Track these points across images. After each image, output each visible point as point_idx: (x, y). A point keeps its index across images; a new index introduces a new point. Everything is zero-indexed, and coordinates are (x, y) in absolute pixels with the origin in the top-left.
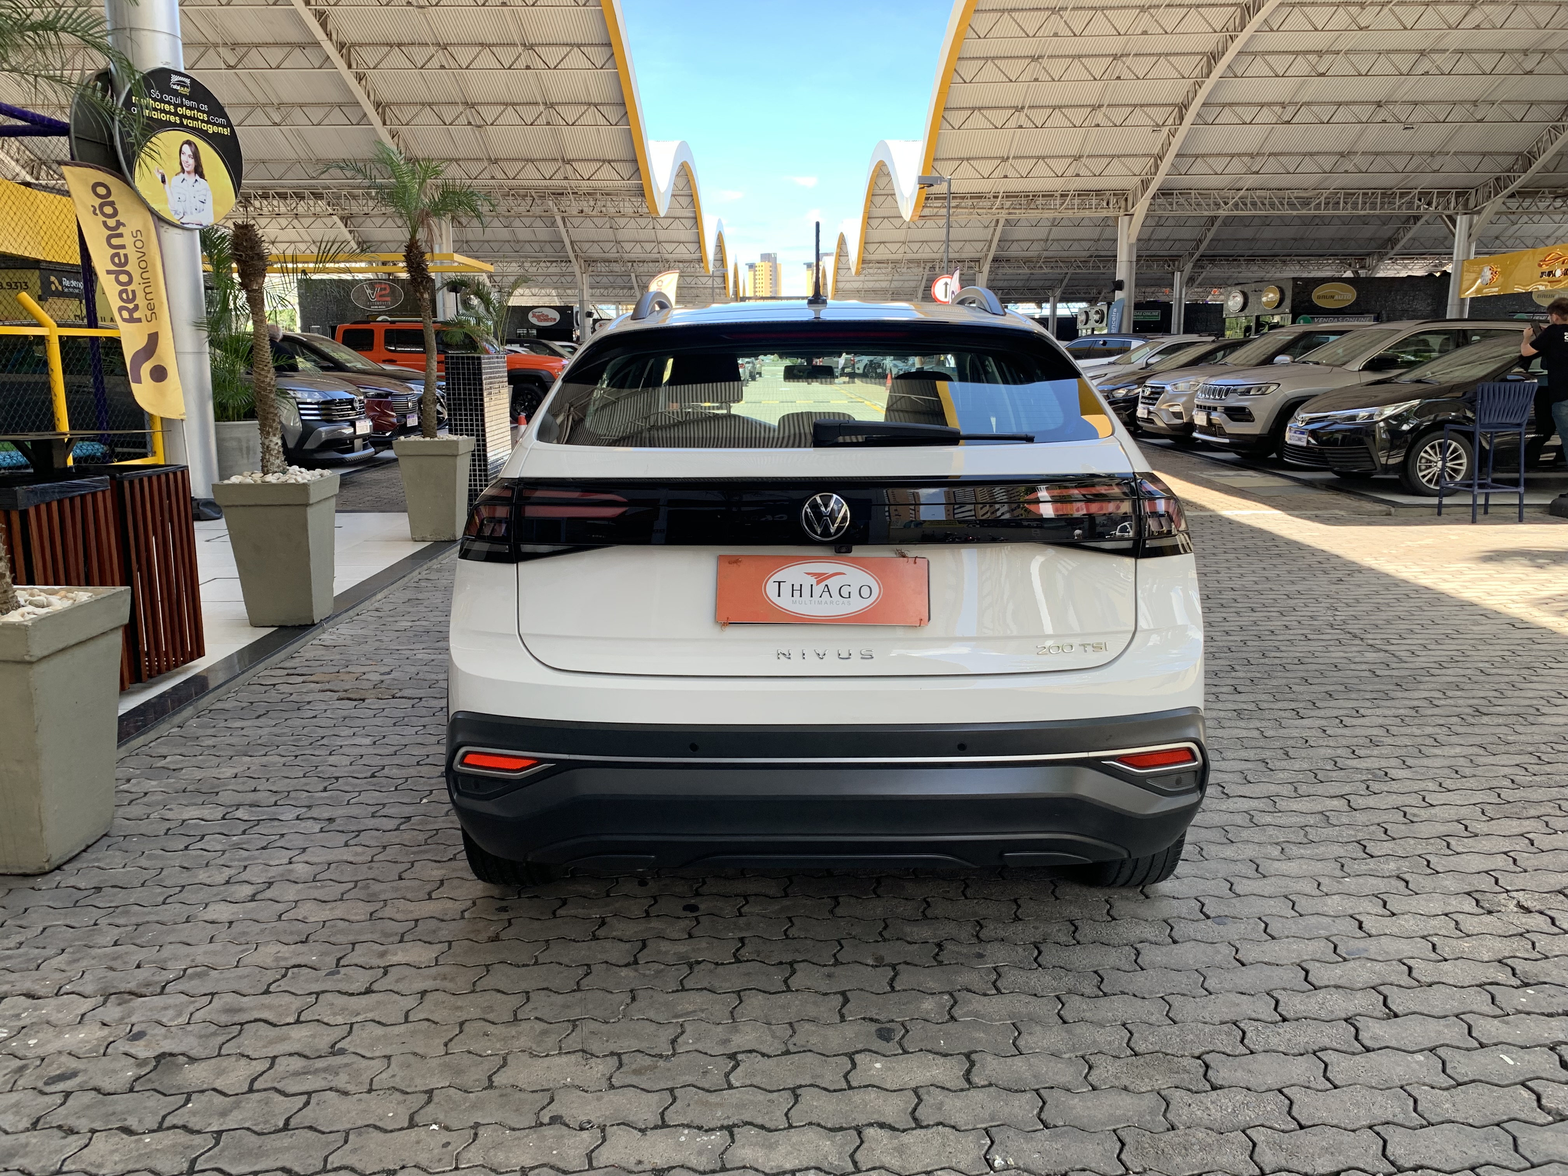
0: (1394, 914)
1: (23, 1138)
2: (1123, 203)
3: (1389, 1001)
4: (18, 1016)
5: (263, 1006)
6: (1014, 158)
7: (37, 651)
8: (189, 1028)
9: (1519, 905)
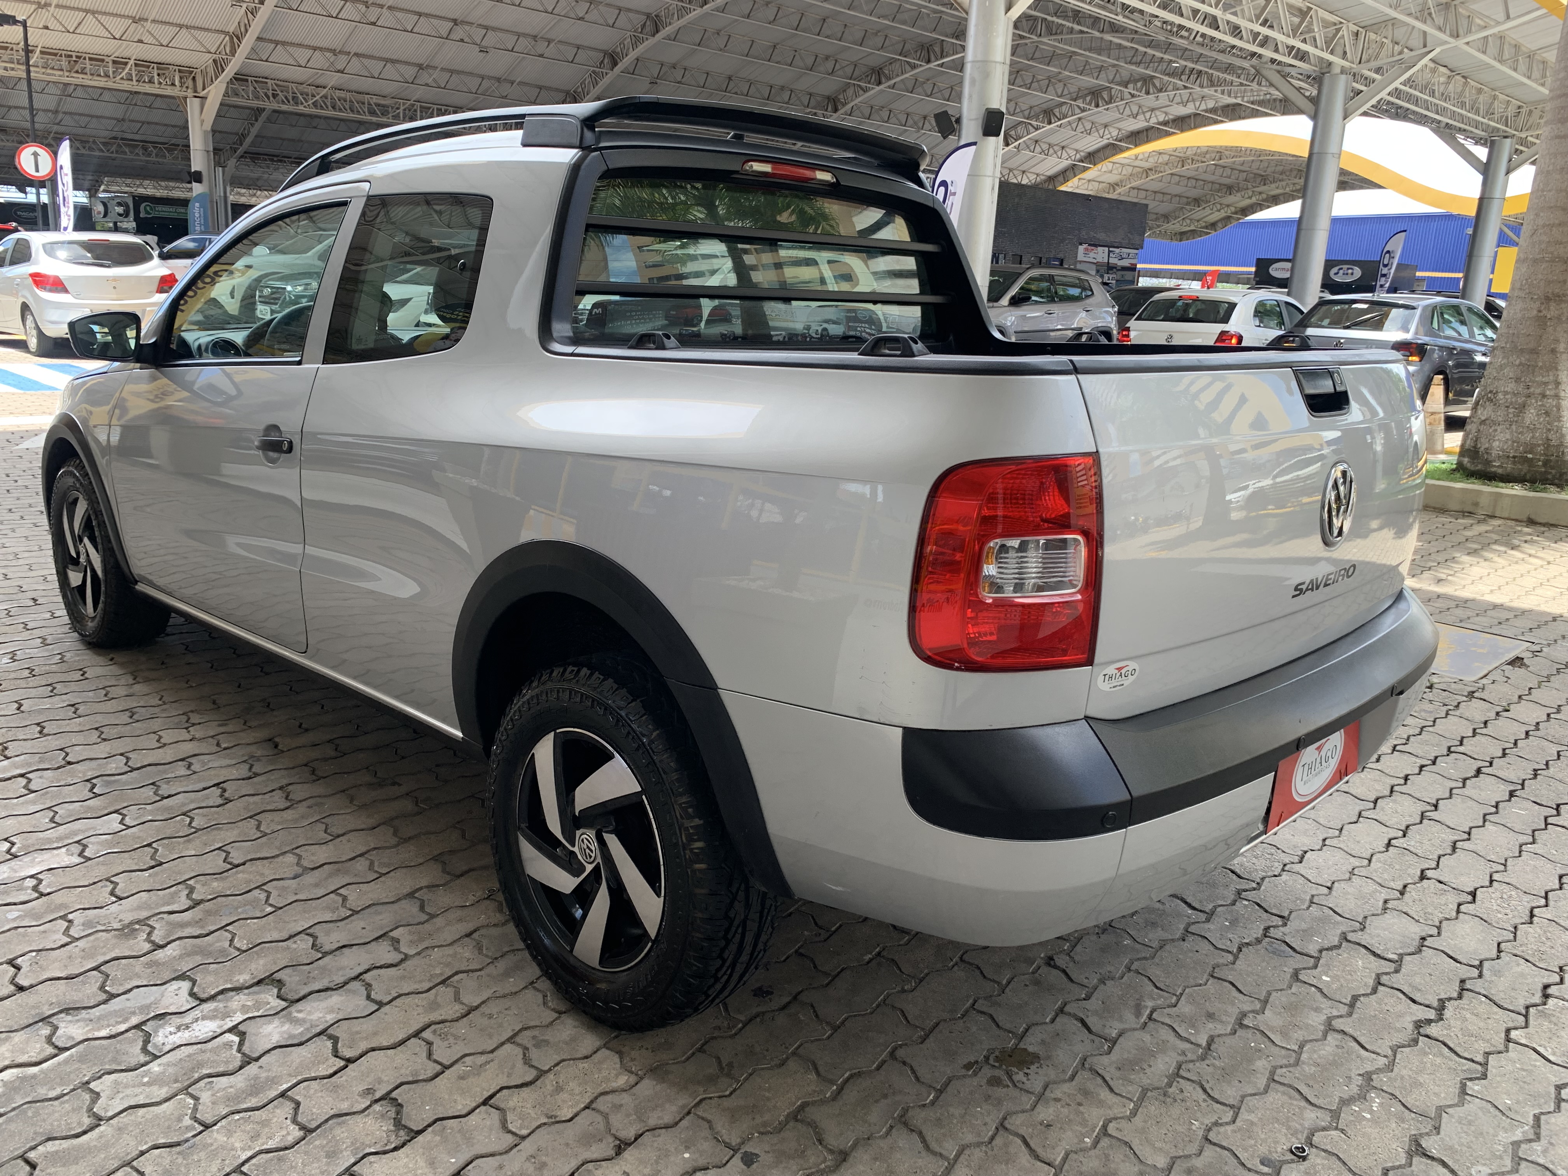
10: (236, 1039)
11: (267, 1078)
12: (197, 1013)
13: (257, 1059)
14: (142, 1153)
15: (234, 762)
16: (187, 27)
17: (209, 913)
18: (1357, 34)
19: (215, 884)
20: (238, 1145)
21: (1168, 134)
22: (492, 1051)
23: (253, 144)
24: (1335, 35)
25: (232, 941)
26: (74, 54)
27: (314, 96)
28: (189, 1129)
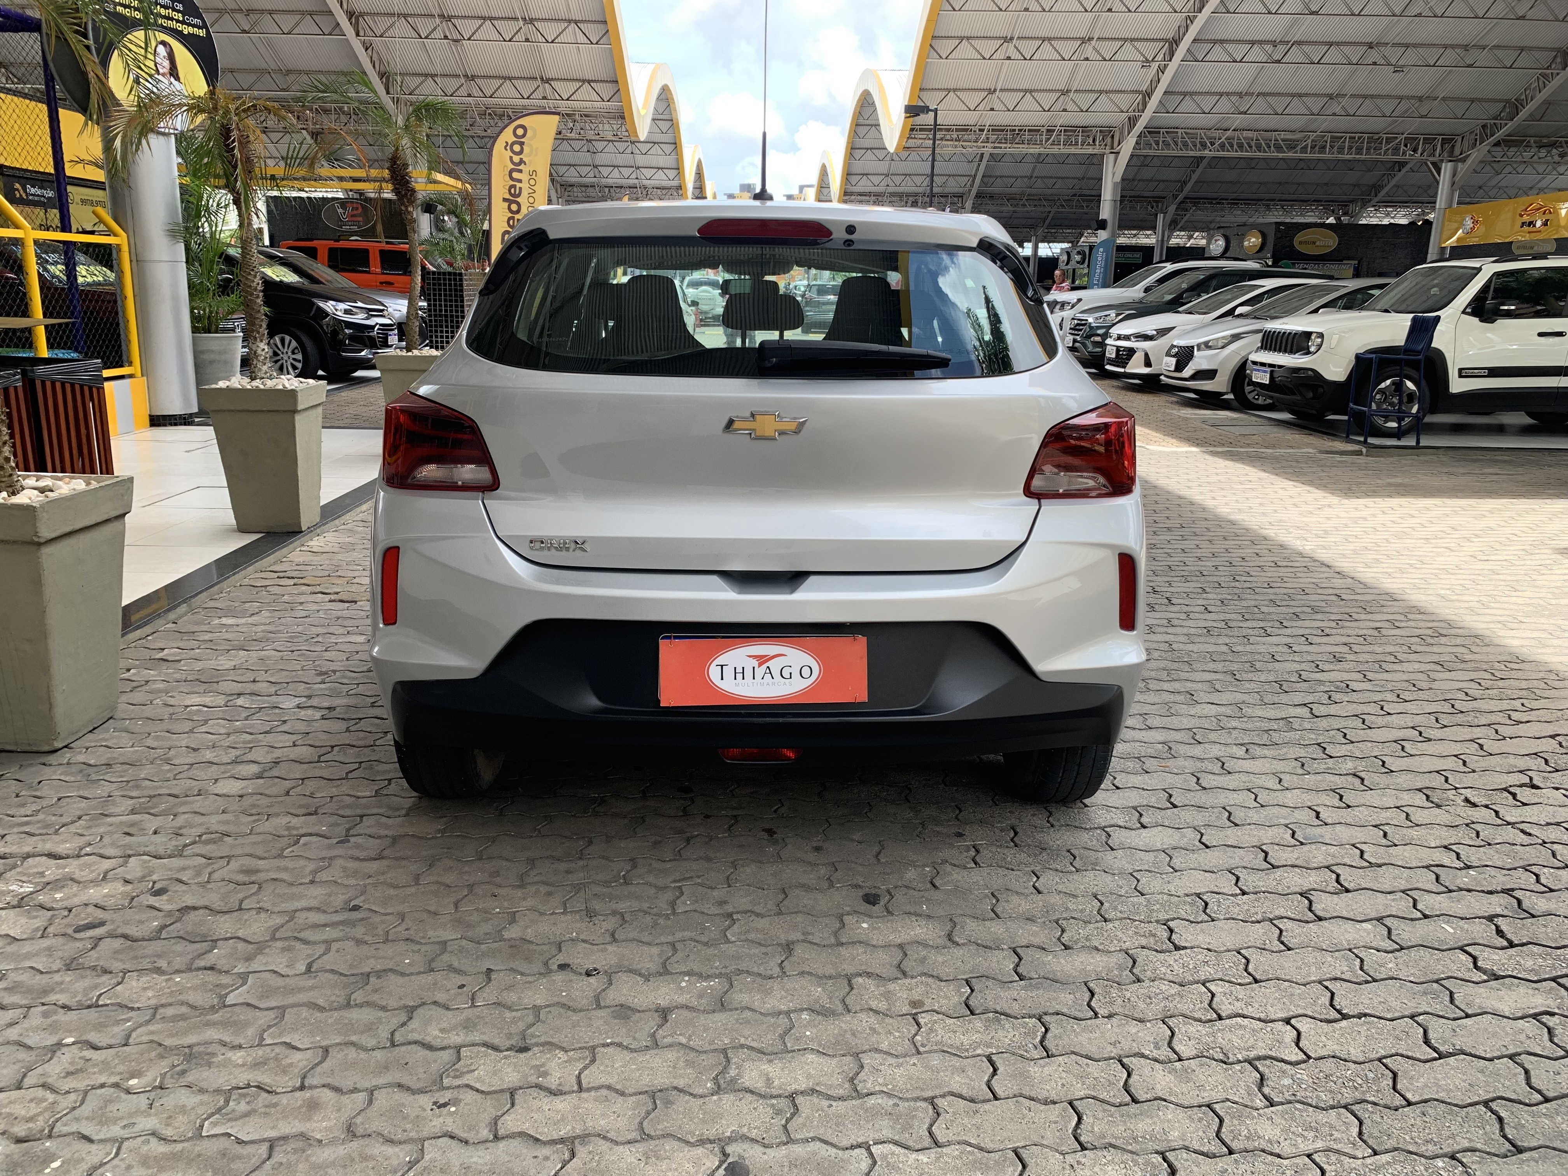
0: (1349, 807)
1: (57, 977)
2: (1109, 140)
3: (1342, 878)
4: (42, 874)
5: (279, 869)
6: (1001, 90)
7: (46, 533)
8: (209, 886)
9: (1467, 800)
16: (1104, 92)
23: (1193, 189)
26: (1015, 128)
27: (1220, 139)
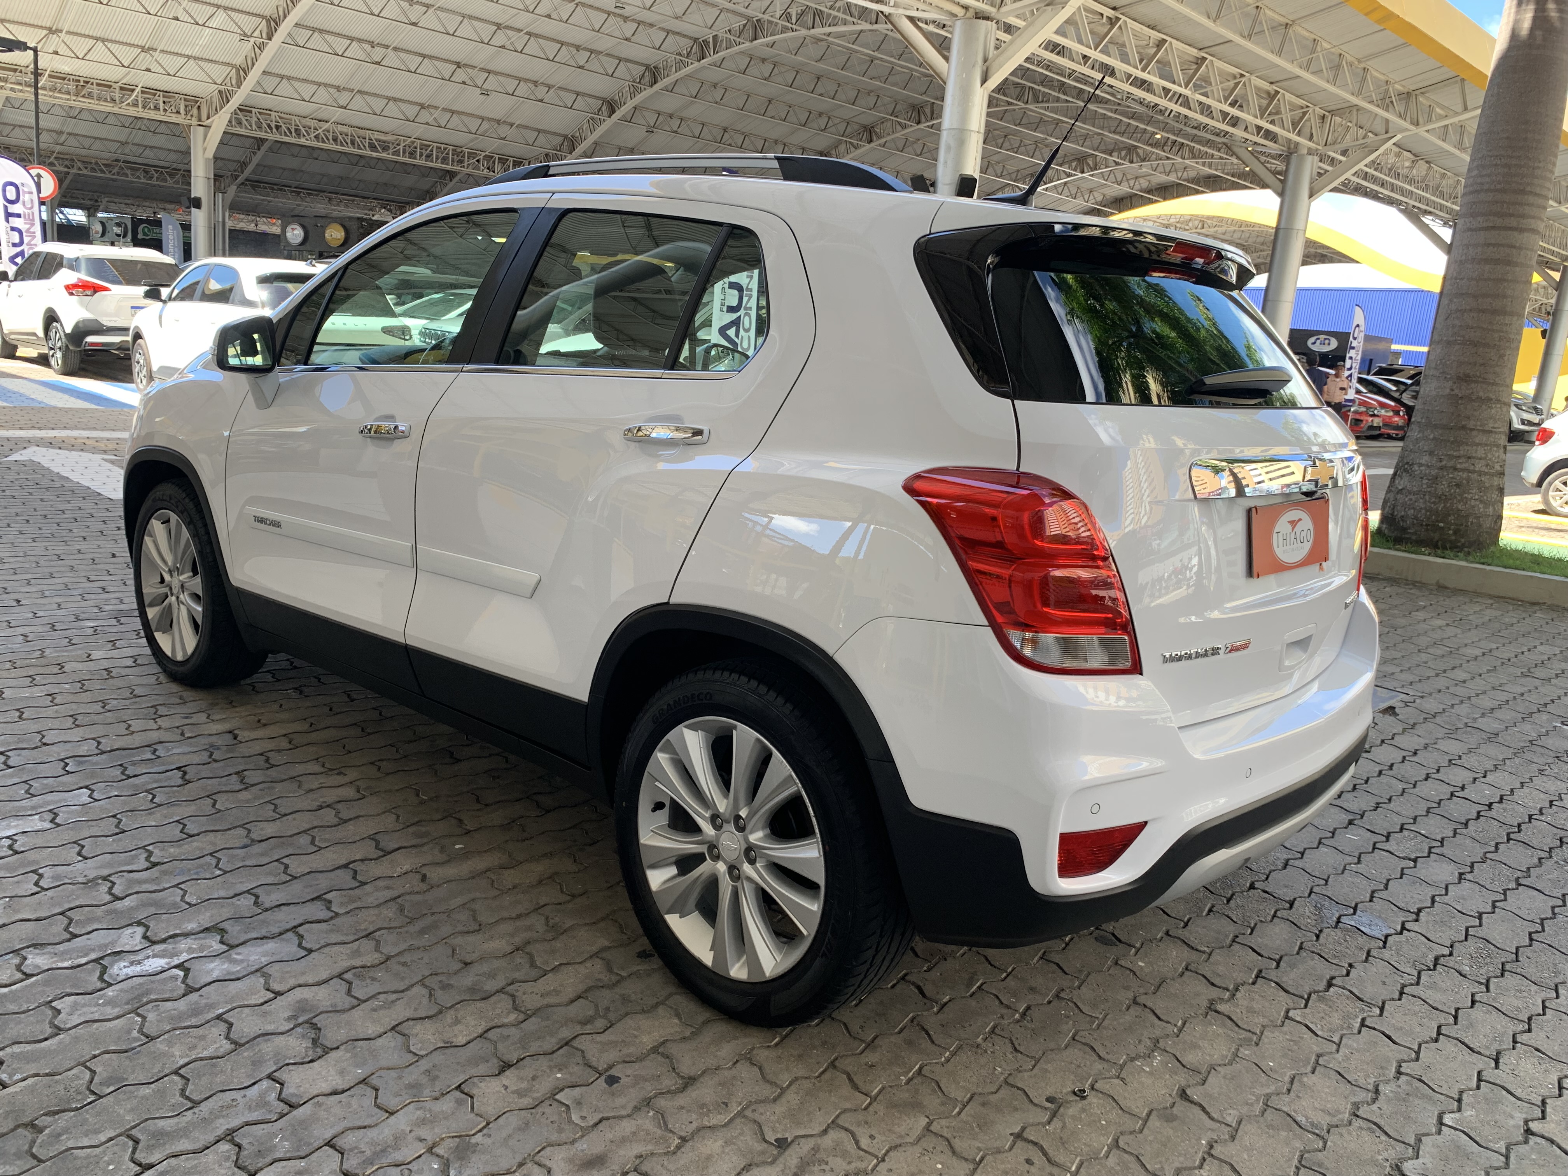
10: (182, 974)
11: (207, 1005)
12: (149, 952)
13: (199, 989)
14: (95, 1057)
15: (195, 749)
16: (195, 58)
17: (165, 873)
18: (1323, 117)
19: (172, 850)
20: (177, 1053)
21: (1151, 202)
22: (403, 991)
23: (254, 172)
24: (1301, 118)
25: (183, 896)
26: (82, 79)
27: (316, 129)
28: (136, 1039)
